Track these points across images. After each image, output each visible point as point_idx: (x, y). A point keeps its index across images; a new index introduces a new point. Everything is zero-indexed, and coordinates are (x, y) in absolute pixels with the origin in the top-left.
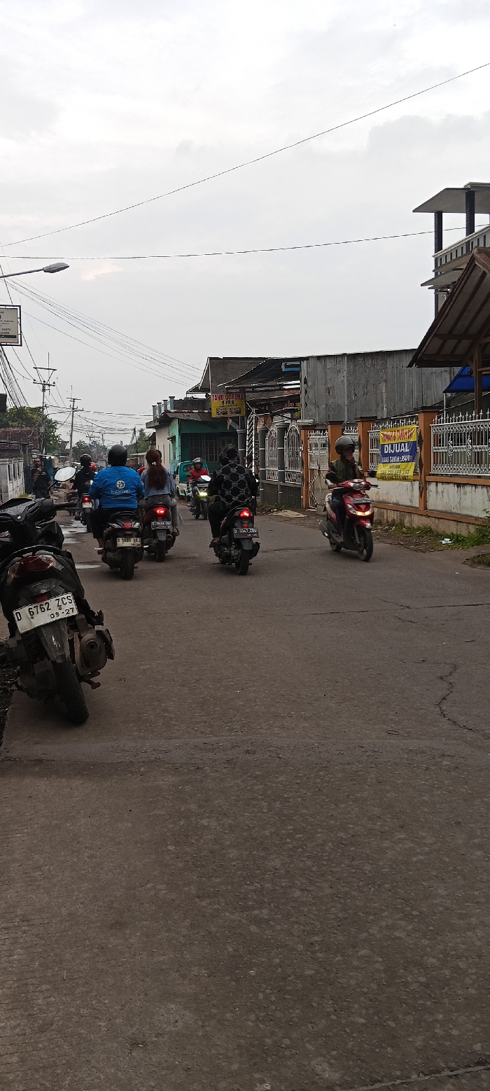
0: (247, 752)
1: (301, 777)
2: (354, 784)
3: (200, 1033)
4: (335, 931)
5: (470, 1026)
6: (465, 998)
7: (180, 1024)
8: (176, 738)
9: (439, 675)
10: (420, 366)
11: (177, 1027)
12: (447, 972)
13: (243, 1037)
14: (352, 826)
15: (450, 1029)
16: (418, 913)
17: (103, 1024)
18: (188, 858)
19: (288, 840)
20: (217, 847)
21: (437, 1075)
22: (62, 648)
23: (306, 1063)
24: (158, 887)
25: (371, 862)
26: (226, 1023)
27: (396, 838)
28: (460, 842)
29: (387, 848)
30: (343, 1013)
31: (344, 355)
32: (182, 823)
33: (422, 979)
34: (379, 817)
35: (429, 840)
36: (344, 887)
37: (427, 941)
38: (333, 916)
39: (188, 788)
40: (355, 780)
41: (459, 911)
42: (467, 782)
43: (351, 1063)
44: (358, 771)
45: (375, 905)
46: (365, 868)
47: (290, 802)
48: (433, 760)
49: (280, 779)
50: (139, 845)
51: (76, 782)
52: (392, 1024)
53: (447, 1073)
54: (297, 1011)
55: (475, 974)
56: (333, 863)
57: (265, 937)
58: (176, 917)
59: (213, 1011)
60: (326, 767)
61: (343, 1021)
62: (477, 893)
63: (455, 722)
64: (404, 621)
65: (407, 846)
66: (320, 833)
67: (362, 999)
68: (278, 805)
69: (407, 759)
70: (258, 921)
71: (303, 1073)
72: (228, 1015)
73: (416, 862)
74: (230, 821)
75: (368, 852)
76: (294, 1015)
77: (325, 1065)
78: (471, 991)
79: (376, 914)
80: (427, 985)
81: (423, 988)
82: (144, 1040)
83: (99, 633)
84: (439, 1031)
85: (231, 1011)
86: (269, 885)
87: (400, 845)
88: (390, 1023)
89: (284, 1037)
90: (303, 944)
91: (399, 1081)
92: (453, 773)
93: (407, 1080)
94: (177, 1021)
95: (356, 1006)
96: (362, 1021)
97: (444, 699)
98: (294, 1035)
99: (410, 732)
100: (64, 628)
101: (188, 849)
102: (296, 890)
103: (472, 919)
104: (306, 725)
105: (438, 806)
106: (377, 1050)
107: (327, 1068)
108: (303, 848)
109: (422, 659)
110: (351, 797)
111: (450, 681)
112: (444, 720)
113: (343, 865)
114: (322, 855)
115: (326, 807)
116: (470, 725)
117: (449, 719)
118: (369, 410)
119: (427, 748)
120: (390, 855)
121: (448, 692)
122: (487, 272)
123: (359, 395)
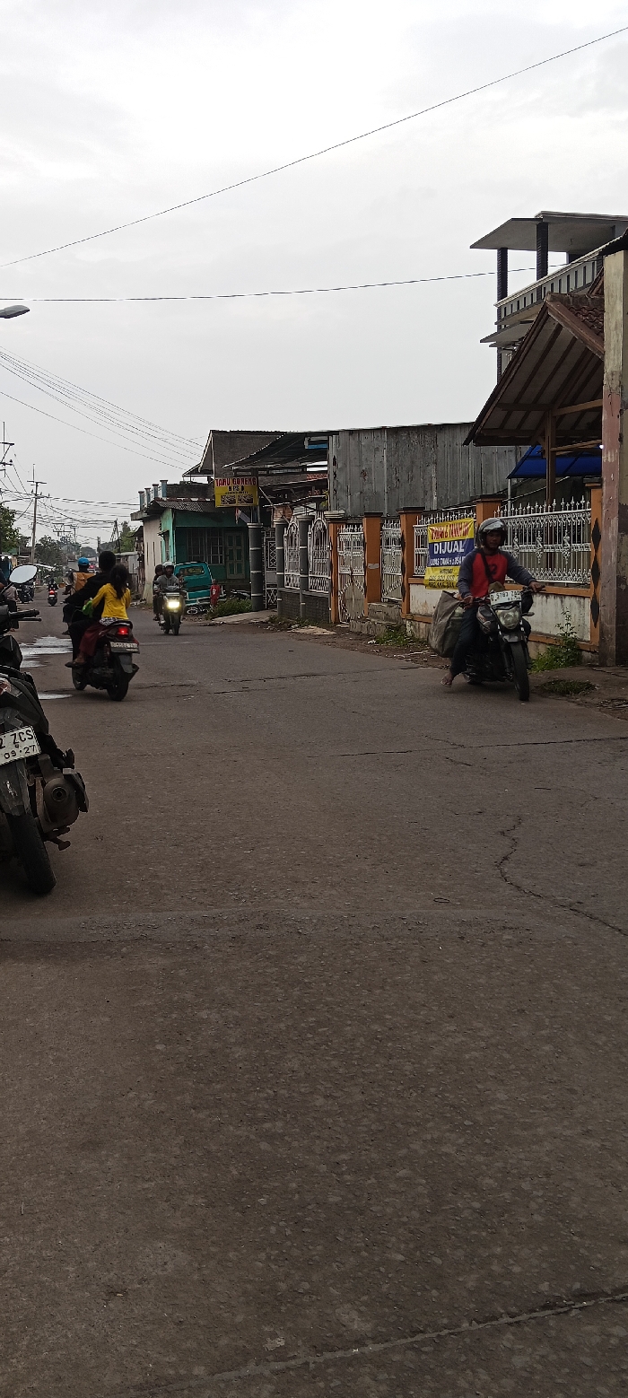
0: (260, 927)
1: (325, 957)
2: (393, 965)
3: (196, 1277)
4: (368, 1148)
5: (535, 1262)
6: (528, 1227)
7: (170, 1267)
8: (167, 910)
9: (500, 829)
10: (478, 444)
11: (166, 1270)
12: (507, 1195)
13: (250, 1282)
14: (389, 1017)
15: (510, 1265)
16: (471, 1123)
17: (71, 1269)
18: (182, 1060)
19: (310, 1036)
20: (217, 1045)
21: (494, 1323)
22: (19, 797)
23: (329, 1311)
24: (143, 1096)
25: (412, 1060)
26: (230, 1264)
27: (444, 1031)
28: (524, 1034)
29: (433, 1043)
30: (376, 1248)
31: (383, 429)
32: (174, 1016)
33: (477, 1205)
34: (424, 1005)
35: (484, 1033)
36: (378, 1092)
37: (482, 1158)
38: (366, 1129)
39: (182, 973)
40: (393, 959)
41: (522, 1120)
42: (532, 961)
43: (387, 1310)
44: (397, 949)
45: (419, 1114)
46: (407, 1067)
47: (312, 988)
48: (492, 934)
49: (302, 959)
50: (119, 1044)
51: (39, 968)
52: (439, 1261)
53: (506, 1319)
54: (319, 1248)
55: (542, 1197)
56: (365, 1063)
57: (279, 1155)
58: (165, 1133)
59: (213, 1249)
60: (358, 944)
61: (376, 1259)
62: (545, 1097)
63: (518, 887)
64: (456, 763)
65: (457, 1041)
66: (350, 1025)
67: (401, 1230)
68: (296, 992)
69: (459, 933)
70: (271, 1137)
71: (326, 1325)
72: (231, 1255)
73: (470, 1060)
74: (236, 1013)
75: (409, 1048)
76: (314, 1253)
77: (354, 1315)
78: (537, 1217)
79: (418, 1125)
80: (482, 1213)
81: (477, 1215)
82: (123, 1288)
83: (68, 777)
84: (496, 1268)
85: (236, 1250)
86: (282, 1092)
87: (450, 1039)
88: (435, 1259)
89: (302, 1281)
90: (327, 1165)
91: (446, 1331)
92: (515, 950)
93: (456, 1330)
94: (165, 1263)
95: (394, 1239)
96: (400, 1257)
97: (506, 858)
98: (315, 1278)
99: (463, 900)
100: (23, 773)
101: (182, 1048)
102: (318, 1097)
103: (539, 1129)
104: (334, 892)
105: (497, 990)
106: (419, 1293)
107: (356, 1317)
108: (328, 1045)
109: (479, 810)
110: (389, 980)
111: (514, 837)
112: (505, 884)
113: (377, 1065)
114: (351, 1053)
115: (356, 993)
116: (537, 891)
117: (512, 884)
118: (415, 499)
119: (484, 919)
120: (436, 1051)
121: (511, 850)
122: (563, 325)
123: (402, 481)
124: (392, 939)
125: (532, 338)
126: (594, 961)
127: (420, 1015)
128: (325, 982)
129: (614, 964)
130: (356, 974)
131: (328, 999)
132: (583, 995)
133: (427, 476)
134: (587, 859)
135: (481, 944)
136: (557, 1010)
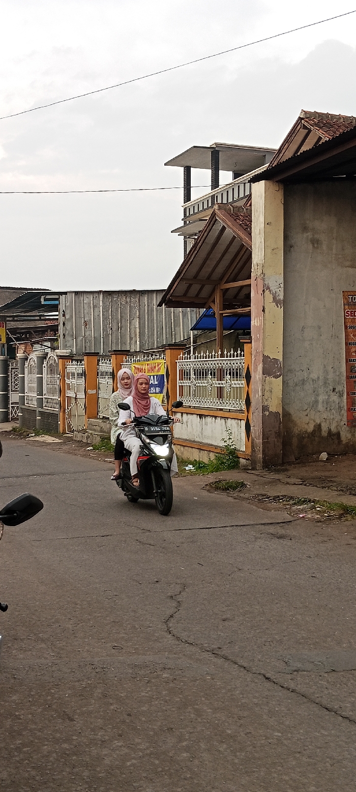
1: (33, 695)
2: (82, 700)
9: (169, 594)
10: (169, 306)
14: (76, 738)
19: (16, 754)
25: (90, 768)
27: (114, 746)
28: (170, 745)
29: (106, 755)
31: (100, 292)
34: (102, 728)
35: (142, 747)
40: (82, 695)
42: (182, 692)
44: (86, 687)
46: (84, 774)
47: (21, 719)
49: (14, 698)
56: (55, 772)
60: (57, 685)
63: (178, 638)
64: (144, 544)
65: (125, 752)
66: (46, 745)
68: (9, 722)
69: (132, 673)
73: (131, 766)
75: (88, 760)
87: (117, 752)
92: (171, 685)
97: (172, 616)
99: (137, 648)
104: (43, 645)
105: (154, 715)
108: (29, 760)
109: (156, 580)
110: (78, 711)
111: (179, 600)
112: (170, 636)
113: (64, 773)
114: (46, 765)
115: (53, 721)
116: (191, 640)
117: (174, 635)
118: (124, 343)
119: (151, 663)
120: (107, 761)
121: (176, 610)
122: (226, 226)
123: (114, 329)
124: (83, 680)
125: (205, 234)
126: (224, 691)
127: (97, 735)
128: (31, 714)
129: (238, 692)
130: (54, 707)
131: (34, 727)
132: (214, 716)
133: (132, 327)
134: (229, 616)
135: (147, 681)
136: (194, 728)
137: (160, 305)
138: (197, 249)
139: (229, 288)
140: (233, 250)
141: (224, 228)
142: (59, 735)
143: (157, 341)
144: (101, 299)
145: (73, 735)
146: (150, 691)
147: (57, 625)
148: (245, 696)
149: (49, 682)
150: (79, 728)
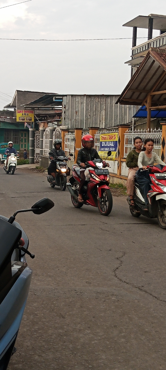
1: (44, 304)
2: (70, 308)
9: (116, 257)
10: (121, 104)
14: (66, 327)
16: (91, 366)
19: (35, 333)
25: (73, 343)
27: (86, 333)
28: (115, 334)
29: (81, 337)
31: (85, 95)
34: (79, 323)
35: (101, 334)
38: (52, 368)
40: (70, 306)
41: (110, 366)
42: (122, 308)
44: (72, 302)
47: (38, 316)
48: (108, 297)
49: (35, 305)
56: (55, 344)
60: (57, 300)
62: (119, 358)
63: (121, 280)
64: (103, 230)
65: (91, 336)
66: (51, 330)
68: (32, 317)
69: (96, 296)
73: (93, 344)
75: (72, 339)
86: (23, 354)
87: (87, 336)
92: (116, 303)
97: (117, 268)
99: (99, 284)
102: (36, 356)
104: (50, 279)
105: (107, 318)
108: (41, 337)
109: (109, 249)
110: (67, 314)
111: (122, 260)
112: (116, 278)
113: (59, 345)
114: (50, 340)
115: (55, 318)
116: (127, 281)
117: (118, 278)
118: (96, 123)
119: (106, 291)
120: (82, 340)
121: (120, 265)
122: (155, 60)
123: (91, 116)
124: (70, 298)
125: (144, 65)
126: (144, 309)
127: (77, 326)
128: (43, 313)
129: (152, 310)
130: (55, 310)
131: (44, 320)
132: (139, 321)
133: (101, 115)
134: (148, 270)
135: (103, 301)
136: (128, 326)
137: (117, 103)
138: (139, 73)
139: (155, 95)
140: (158, 74)
141: (154, 61)
142: (57, 325)
143: (114, 123)
144: (85, 99)
145: (64, 326)
146: (105, 306)
147: (57, 269)
148: (155, 312)
149: (53, 298)
150: (68, 322)
